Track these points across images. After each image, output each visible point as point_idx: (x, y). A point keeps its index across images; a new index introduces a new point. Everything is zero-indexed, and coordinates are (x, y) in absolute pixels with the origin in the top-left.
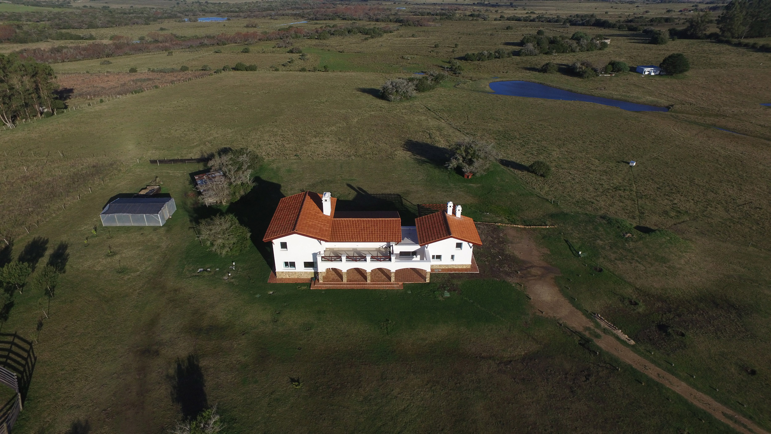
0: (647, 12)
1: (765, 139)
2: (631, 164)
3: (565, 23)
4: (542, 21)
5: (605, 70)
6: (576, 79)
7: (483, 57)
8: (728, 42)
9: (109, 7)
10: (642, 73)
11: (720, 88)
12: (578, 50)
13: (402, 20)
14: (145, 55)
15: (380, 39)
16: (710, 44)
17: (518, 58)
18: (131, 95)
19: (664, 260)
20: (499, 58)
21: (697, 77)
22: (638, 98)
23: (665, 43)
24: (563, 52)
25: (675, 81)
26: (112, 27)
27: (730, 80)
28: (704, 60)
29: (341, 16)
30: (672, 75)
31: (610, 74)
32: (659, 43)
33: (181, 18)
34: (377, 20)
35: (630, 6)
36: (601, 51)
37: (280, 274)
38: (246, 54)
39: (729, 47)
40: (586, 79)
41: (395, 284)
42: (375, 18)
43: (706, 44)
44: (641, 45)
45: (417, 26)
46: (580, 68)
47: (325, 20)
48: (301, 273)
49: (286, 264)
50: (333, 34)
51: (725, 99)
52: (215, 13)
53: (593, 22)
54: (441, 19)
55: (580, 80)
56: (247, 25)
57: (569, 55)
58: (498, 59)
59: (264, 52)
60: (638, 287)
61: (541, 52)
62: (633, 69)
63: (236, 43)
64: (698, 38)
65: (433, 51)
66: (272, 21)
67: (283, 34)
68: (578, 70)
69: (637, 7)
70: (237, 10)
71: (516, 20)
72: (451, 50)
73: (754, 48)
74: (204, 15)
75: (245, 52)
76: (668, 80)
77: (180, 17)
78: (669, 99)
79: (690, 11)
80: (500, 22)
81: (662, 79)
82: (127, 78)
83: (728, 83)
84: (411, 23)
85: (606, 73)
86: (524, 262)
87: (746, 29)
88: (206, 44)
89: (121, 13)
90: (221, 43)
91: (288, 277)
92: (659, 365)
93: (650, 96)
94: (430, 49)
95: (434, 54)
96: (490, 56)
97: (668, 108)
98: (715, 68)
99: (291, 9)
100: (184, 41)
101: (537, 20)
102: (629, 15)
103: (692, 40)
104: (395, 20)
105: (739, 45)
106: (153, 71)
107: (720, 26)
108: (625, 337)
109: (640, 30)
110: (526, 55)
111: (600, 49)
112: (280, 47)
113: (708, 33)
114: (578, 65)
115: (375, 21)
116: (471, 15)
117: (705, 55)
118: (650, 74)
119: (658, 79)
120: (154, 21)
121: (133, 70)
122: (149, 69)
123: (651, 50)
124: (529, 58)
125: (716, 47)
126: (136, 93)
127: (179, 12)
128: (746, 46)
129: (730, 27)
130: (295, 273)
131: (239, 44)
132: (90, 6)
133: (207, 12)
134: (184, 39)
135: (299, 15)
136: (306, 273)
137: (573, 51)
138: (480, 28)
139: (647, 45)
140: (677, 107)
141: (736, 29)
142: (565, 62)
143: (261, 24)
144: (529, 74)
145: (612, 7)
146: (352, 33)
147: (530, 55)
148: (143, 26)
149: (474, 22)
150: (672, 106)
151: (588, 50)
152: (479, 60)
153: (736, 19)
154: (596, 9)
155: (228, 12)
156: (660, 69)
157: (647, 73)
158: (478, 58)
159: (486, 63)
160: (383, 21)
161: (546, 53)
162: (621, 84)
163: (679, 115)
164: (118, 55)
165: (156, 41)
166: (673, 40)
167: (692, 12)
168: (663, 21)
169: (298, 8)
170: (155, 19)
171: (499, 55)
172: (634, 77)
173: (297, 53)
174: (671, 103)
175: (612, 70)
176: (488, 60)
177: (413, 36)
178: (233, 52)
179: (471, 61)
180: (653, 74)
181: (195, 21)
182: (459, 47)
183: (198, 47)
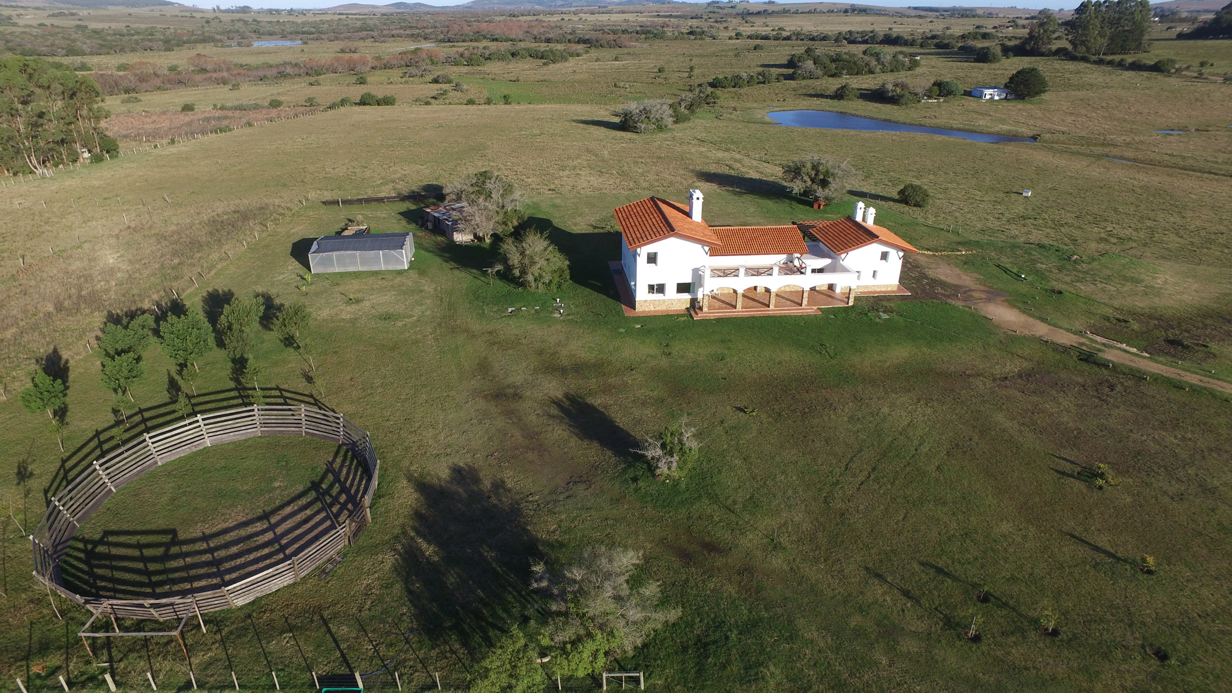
0: (948, 28)
1: (1180, 168)
2: (1024, 194)
3: (836, 41)
4: (802, 40)
5: (929, 95)
6: (889, 106)
7: (741, 81)
8: (1085, 59)
9: (86, 27)
10: (981, 97)
11: (1094, 114)
12: (878, 70)
13: (588, 40)
14: (192, 91)
15: (567, 64)
16: (1059, 61)
17: (793, 83)
18: (214, 135)
19: (1137, 281)
20: (764, 83)
21: (1059, 101)
22: (988, 127)
23: (999, 60)
24: (857, 74)
25: (1029, 106)
26: (108, 53)
27: (1104, 104)
28: (1060, 80)
29: (489, 36)
30: (1023, 99)
31: (936, 99)
32: (990, 62)
33: (222, 41)
34: (548, 41)
35: (920, 21)
36: (911, 72)
37: (641, 304)
38: (362, 86)
39: (1089, 65)
40: (904, 106)
41: (807, 309)
42: (543, 38)
43: (1055, 62)
44: (966, 64)
45: (614, 47)
46: (893, 91)
47: (464, 41)
48: (672, 301)
49: (651, 288)
50: (489, 58)
51: (1107, 127)
52: (277, 34)
53: (881, 39)
54: (646, 38)
55: (896, 107)
56: (341, 50)
57: (866, 77)
58: (762, 85)
59: (391, 83)
60: (1117, 307)
61: (825, 74)
62: (968, 94)
63: (336, 73)
64: (1042, 54)
65: (659, 77)
66: (378, 44)
67: (411, 59)
68: (890, 94)
69: (931, 22)
70: (313, 30)
71: (762, 39)
72: (686, 75)
73: (1121, 65)
74: (260, 38)
75: (361, 83)
76: (1020, 105)
77: (220, 41)
78: (1032, 128)
79: (1008, 27)
80: (739, 41)
81: (1011, 104)
82: (185, 118)
83: (1102, 107)
84: (604, 42)
85: (930, 97)
86: (956, 286)
87: (1103, 42)
88: (290, 75)
89: (115, 34)
90: (314, 72)
91: (652, 309)
92: (1196, 373)
93: (1003, 124)
94: (653, 75)
95: (662, 81)
96: (750, 81)
97: (1034, 138)
98: (1079, 90)
99: (401, 28)
100: (249, 70)
101: (794, 38)
102: (924, 32)
103: (1034, 58)
104: (577, 39)
105: (1100, 62)
106: (223, 108)
107: (1070, 37)
108: (1134, 350)
109: (953, 48)
110: (804, 78)
111: (910, 69)
112: (413, 77)
113: (1054, 47)
114: (890, 87)
115: (545, 42)
116: (691, 33)
117: (1060, 75)
118: (992, 98)
119: (1005, 104)
120: (178, 45)
121: (188, 108)
122: (215, 106)
123: (982, 69)
124: (810, 82)
125: (1071, 66)
126: (221, 131)
127: (218, 34)
128: (1110, 63)
129: (1084, 38)
130: (664, 301)
131: (342, 74)
132: (52, 25)
133: (262, 34)
134: (248, 68)
135: (418, 35)
136: (679, 300)
137: (871, 72)
138: (713, 49)
139: (973, 64)
140: (1047, 136)
141: (1093, 42)
142: (864, 86)
143: (364, 49)
144: (818, 102)
145: (895, 22)
146: (519, 56)
147: (810, 78)
148: (162, 53)
149: (700, 42)
150: (1039, 135)
151: (892, 71)
152: (734, 87)
153: (1091, 27)
154: (872, 24)
155: (299, 33)
156: (1006, 90)
157: (988, 97)
158: (733, 84)
159: (745, 90)
160: (557, 42)
161: (832, 76)
162: (956, 112)
163: (1054, 145)
164: (144, 90)
165: (204, 70)
166: (1008, 58)
167: (1011, 28)
168: (979, 36)
169: (411, 27)
170: (181, 44)
171: (763, 80)
172: (970, 103)
173: (445, 83)
174: (1035, 133)
175: (938, 93)
176: (748, 86)
177: (616, 59)
178: (339, 84)
179: (723, 87)
180: (996, 98)
181: (248, 46)
182: (696, 72)
183: (276, 78)
